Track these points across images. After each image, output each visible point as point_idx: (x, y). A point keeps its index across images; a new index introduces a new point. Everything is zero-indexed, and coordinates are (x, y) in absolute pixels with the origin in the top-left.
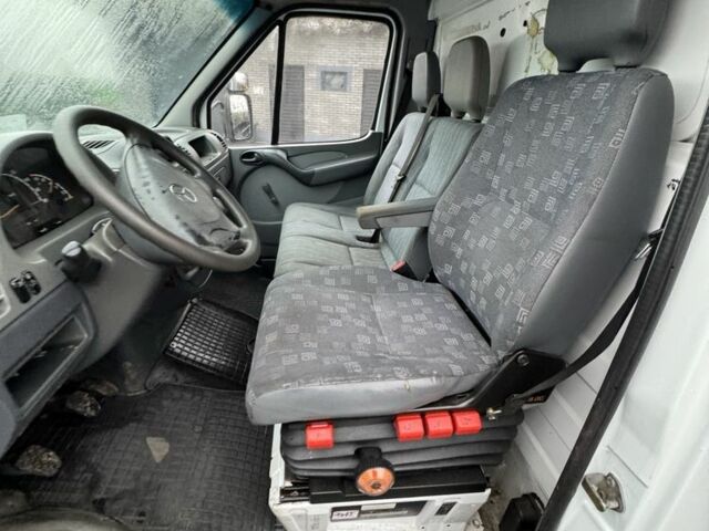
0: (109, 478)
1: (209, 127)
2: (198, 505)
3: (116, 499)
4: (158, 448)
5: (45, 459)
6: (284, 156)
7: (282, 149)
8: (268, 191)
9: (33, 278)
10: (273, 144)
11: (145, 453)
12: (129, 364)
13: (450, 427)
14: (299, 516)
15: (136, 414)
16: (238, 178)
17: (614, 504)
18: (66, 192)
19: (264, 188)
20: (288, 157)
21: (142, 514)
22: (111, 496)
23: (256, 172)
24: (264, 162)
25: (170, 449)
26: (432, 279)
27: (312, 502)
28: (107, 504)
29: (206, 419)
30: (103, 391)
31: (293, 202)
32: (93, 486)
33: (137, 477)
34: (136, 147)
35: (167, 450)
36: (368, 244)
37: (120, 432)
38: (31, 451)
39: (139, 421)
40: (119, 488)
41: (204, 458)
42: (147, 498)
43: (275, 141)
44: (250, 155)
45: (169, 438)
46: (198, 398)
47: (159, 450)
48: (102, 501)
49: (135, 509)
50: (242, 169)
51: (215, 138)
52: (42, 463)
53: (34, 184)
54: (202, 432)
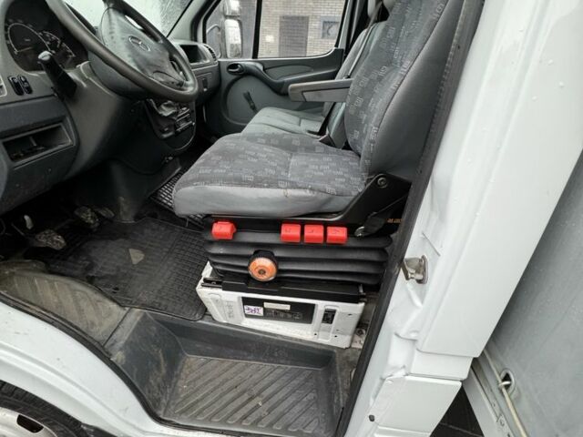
0: (100, 265)
1: (204, 41)
2: (156, 291)
3: (102, 278)
4: (136, 256)
5: (55, 238)
6: (261, 68)
7: (260, 62)
8: (248, 97)
9: (26, 81)
10: (253, 58)
11: (127, 258)
12: (122, 199)
13: (322, 234)
14: (217, 301)
15: (125, 234)
16: (225, 85)
17: (419, 277)
18: (70, 51)
19: (244, 94)
20: (264, 70)
21: (117, 289)
22: (99, 275)
23: (239, 81)
24: (246, 73)
25: (145, 258)
26: (347, 147)
27: (224, 289)
28: (96, 279)
29: (172, 245)
30: (103, 213)
31: (265, 107)
32: (90, 268)
33: (118, 269)
34: (111, 10)
35: (142, 259)
36: (315, 136)
37: (113, 242)
38: (47, 232)
39: (127, 238)
40: (105, 272)
41: (166, 267)
42: (123, 281)
43: (255, 55)
44: (234, 66)
45: (144, 251)
46: (169, 231)
47: (137, 258)
48: (93, 277)
49: (113, 286)
50: (228, 78)
51: (207, 50)
52: (53, 241)
53: (46, 39)
54: (168, 252)
